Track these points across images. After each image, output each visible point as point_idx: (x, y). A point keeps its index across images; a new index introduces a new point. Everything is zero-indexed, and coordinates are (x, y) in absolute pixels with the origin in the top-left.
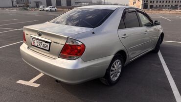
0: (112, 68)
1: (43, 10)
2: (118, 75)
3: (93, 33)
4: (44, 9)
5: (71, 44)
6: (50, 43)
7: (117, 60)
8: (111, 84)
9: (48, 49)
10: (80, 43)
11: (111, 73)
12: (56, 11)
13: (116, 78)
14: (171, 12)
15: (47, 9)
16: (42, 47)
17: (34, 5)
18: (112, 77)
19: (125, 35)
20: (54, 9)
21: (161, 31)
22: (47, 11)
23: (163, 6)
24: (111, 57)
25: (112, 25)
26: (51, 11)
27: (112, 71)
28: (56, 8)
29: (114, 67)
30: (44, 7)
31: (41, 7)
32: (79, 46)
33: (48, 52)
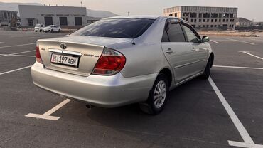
0: (155, 91)
1: (41, 30)
2: (163, 101)
3: (134, 44)
4: (42, 28)
5: (109, 55)
6: (79, 57)
7: (162, 82)
8: (155, 112)
9: (76, 65)
10: (119, 55)
11: (155, 97)
12: (60, 31)
13: (160, 105)
14: (219, 33)
15: (46, 28)
16: (66, 63)
17: (26, 23)
18: (155, 102)
19: (169, 49)
20: (57, 29)
21: (211, 51)
22: (46, 31)
23: (208, 26)
24: (154, 76)
25: (154, 36)
26: (52, 31)
27: (156, 94)
28: (59, 28)
29: (157, 90)
30: (41, 26)
31: (37, 27)
32: (119, 57)
33: (76, 69)
